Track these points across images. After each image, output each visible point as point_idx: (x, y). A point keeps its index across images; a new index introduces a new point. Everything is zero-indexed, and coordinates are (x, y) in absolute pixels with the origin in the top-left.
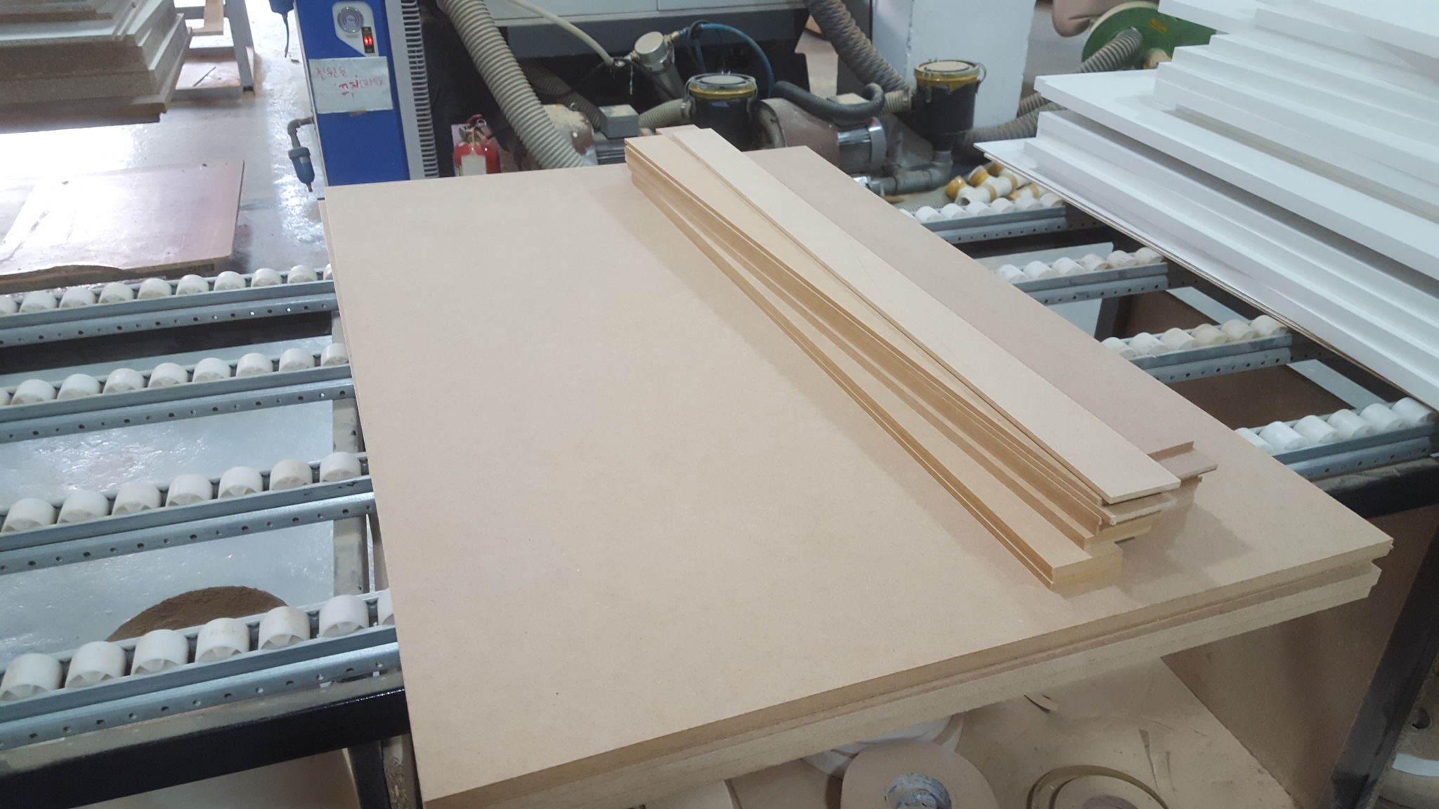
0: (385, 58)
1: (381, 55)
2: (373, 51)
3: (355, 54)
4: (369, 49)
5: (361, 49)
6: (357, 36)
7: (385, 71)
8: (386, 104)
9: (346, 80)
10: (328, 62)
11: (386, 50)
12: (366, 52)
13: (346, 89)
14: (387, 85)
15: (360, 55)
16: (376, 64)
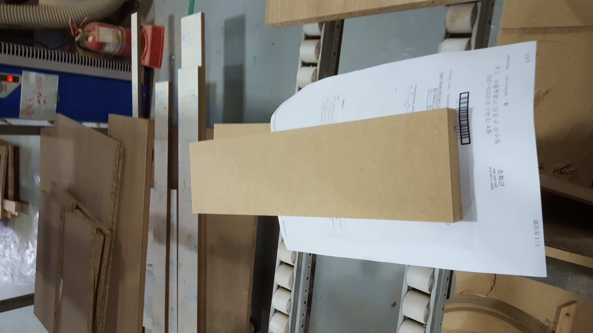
0: (24, 72)
1: (21, 73)
2: (18, 78)
3: (19, 89)
4: (16, 80)
5: (15, 85)
6: (6, 86)
7: (33, 75)
8: (54, 80)
9: (36, 99)
11: (18, 70)
12: (18, 81)
13: (42, 101)
14: (43, 76)
15: (20, 87)
16: (27, 79)
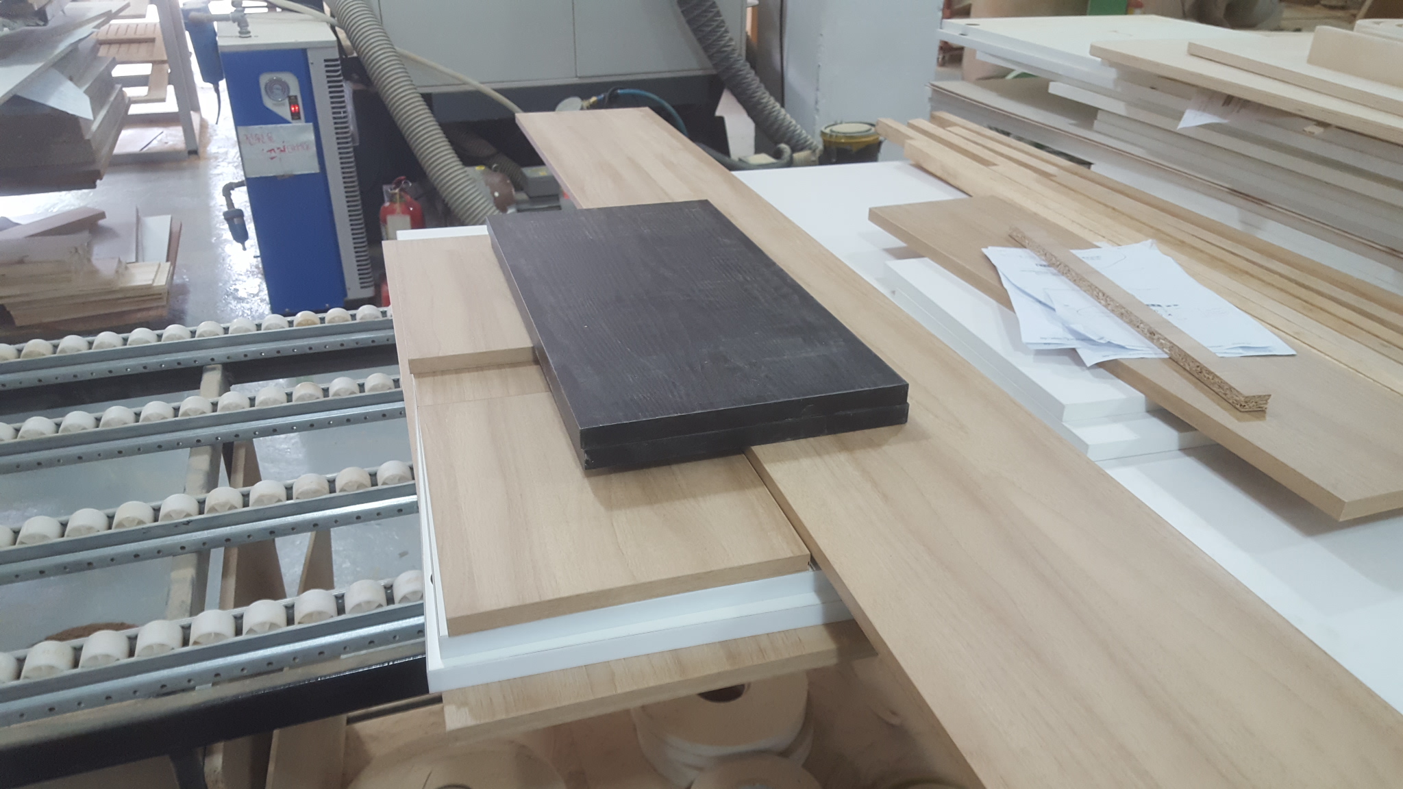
0: (311, 124)
1: (307, 121)
2: (299, 118)
3: (282, 120)
4: (296, 116)
5: (288, 117)
6: (284, 104)
7: (311, 137)
8: (313, 167)
9: (274, 146)
10: (256, 129)
11: (312, 117)
12: (293, 119)
13: (273, 154)
14: (314, 149)
15: (286, 122)
16: (302, 130)
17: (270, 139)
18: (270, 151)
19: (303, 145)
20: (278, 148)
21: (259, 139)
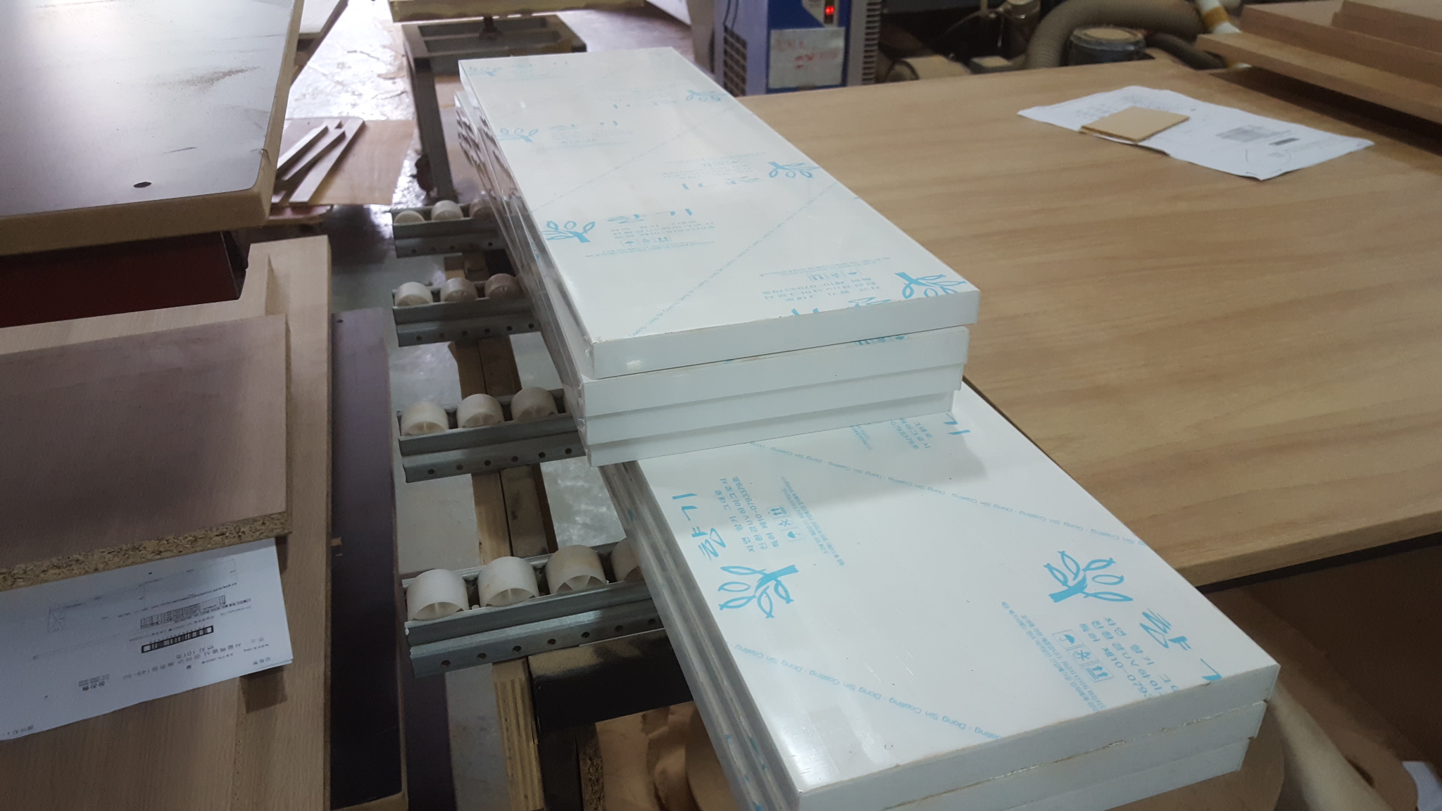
0: (843, 29)
1: (840, 24)
2: (832, 22)
3: (815, 24)
4: (829, 19)
5: (821, 18)
6: (819, 6)
7: (840, 43)
8: (835, 79)
9: (803, 52)
10: (789, 33)
11: (845, 21)
12: (828, 22)
13: (800, 62)
14: (840, 59)
15: (818, 25)
16: (834, 35)
17: (801, 44)
18: (799, 58)
19: (833, 53)
20: (807, 56)
21: (790, 45)
